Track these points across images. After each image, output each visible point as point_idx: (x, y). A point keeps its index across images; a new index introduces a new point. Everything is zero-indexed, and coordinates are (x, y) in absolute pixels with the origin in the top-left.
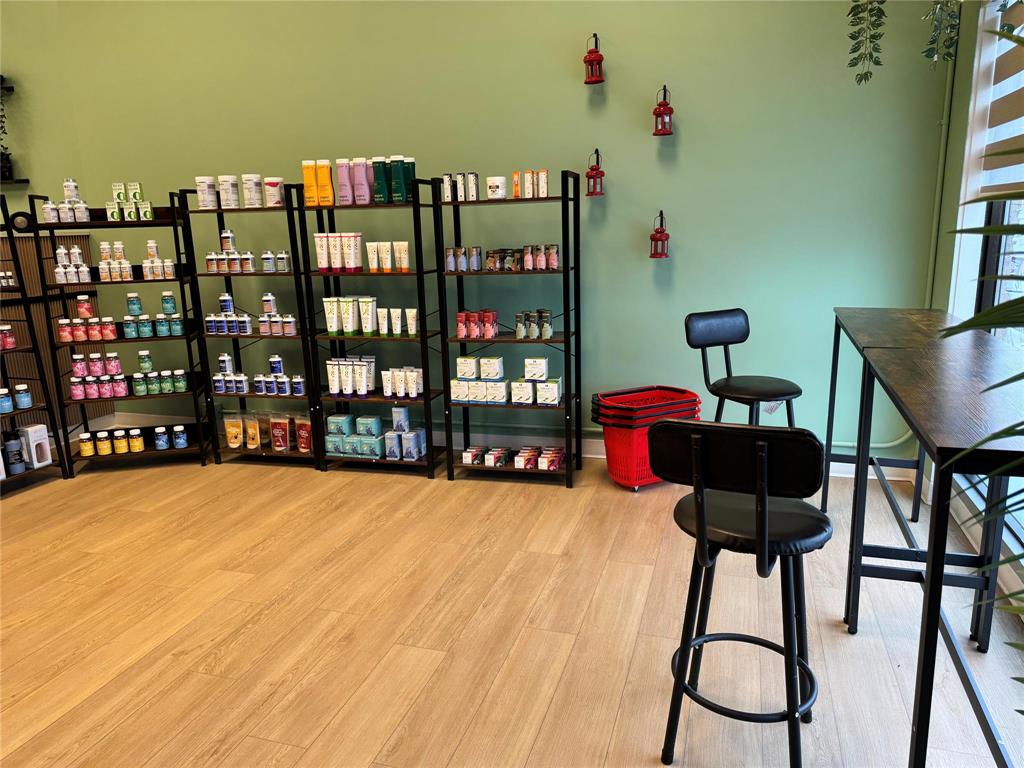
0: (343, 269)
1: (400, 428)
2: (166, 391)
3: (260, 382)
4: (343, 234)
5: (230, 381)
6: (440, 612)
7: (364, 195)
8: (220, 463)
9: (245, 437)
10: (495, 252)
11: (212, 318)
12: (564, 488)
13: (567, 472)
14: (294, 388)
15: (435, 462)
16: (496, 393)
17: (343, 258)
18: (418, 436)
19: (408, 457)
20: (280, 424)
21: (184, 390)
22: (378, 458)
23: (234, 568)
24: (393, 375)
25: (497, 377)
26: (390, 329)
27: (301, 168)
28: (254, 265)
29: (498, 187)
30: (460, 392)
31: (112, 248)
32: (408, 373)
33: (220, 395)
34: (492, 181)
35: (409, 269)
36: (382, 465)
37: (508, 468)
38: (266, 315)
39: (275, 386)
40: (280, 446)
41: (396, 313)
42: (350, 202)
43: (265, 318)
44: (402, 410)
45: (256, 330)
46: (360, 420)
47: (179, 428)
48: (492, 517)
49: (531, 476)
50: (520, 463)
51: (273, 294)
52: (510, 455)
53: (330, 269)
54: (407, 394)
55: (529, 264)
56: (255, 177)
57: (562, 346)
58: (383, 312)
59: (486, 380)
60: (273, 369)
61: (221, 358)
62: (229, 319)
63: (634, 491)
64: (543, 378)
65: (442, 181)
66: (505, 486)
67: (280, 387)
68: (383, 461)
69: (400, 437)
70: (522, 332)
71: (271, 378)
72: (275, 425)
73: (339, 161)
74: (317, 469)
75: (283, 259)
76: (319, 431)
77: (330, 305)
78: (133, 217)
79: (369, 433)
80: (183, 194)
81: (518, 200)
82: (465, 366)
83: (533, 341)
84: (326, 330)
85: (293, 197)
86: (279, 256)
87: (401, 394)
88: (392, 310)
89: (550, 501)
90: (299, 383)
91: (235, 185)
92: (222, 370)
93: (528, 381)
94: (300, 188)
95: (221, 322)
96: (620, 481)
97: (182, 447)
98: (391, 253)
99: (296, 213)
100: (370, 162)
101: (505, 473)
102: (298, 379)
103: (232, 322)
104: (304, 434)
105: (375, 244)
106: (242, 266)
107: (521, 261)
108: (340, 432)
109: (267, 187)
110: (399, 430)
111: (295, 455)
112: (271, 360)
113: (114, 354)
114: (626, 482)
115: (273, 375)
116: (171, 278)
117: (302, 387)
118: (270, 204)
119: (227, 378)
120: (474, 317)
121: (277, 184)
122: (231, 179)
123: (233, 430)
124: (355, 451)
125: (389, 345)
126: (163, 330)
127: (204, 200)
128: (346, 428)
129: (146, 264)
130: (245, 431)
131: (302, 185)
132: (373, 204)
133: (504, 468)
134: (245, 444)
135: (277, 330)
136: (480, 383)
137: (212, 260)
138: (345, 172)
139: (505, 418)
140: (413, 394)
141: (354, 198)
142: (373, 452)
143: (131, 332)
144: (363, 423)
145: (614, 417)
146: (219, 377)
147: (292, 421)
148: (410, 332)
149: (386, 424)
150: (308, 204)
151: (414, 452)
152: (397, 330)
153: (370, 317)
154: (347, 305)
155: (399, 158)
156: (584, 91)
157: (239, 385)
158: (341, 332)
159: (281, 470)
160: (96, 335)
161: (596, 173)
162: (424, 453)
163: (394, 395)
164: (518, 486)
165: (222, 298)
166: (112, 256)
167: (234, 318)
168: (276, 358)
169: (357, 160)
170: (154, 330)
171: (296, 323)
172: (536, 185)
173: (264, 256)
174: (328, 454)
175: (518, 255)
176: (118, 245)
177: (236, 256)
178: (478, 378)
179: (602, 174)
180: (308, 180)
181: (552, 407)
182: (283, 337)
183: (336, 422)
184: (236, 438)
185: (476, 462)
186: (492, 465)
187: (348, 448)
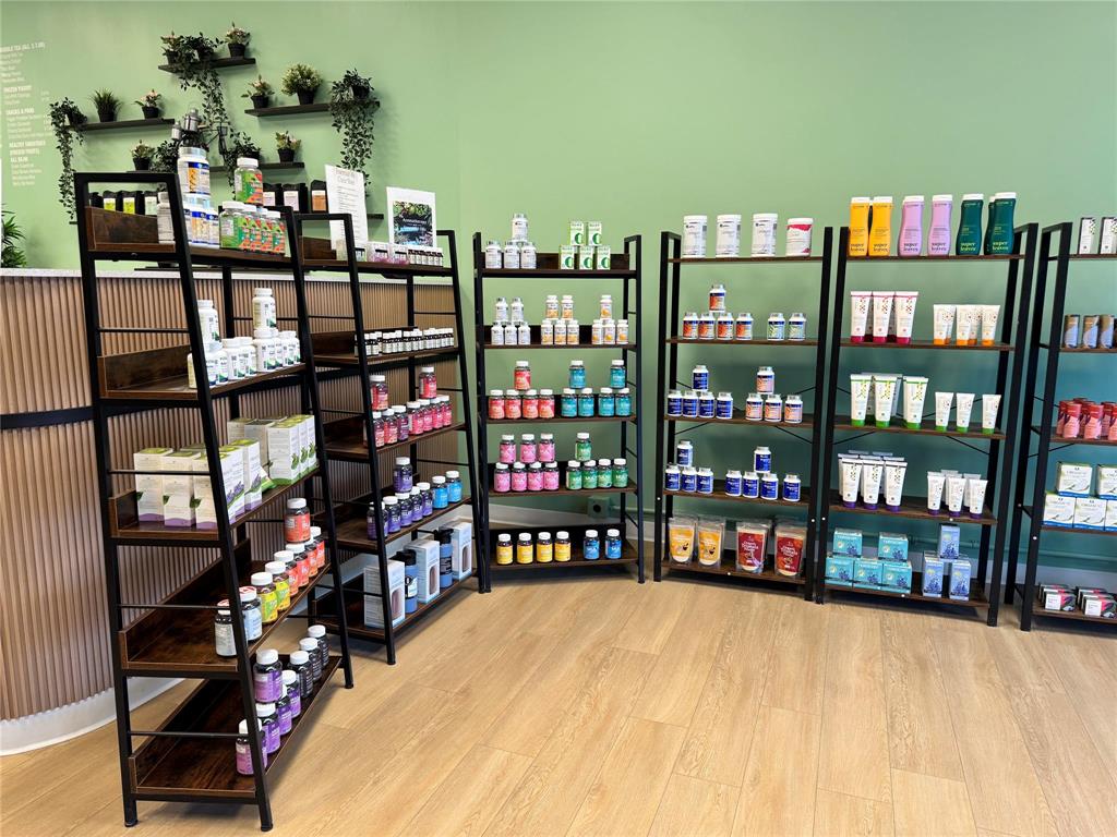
0: (893, 339)
1: (950, 555)
2: (605, 485)
3: (735, 480)
5: (689, 477)
7: (946, 244)
8: (660, 580)
9: (696, 548)
11: (678, 395)
14: (785, 490)
19: (959, 594)
20: (753, 535)
21: (624, 485)
22: (908, 592)
24: (946, 480)
28: (755, 330)
30: (1057, 510)
31: (560, 304)
36: (914, 601)
38: (759, 394)
39: (757, 486)
40: (751, 564)
41: (966, 399)
43: (758, 399)
44: (955, 529)
46: (884, 539)
47: (613, 533)
51: (773, 369)
53: (868, 337)
54: (966, 510)
56: (774, 218)
58: (944, 397)
59: (1107, 498)
60: (760, 466)
61: (681, 447)
62: (703, 398)
67: (764, 489)
68: (916, 596)
69: (948, 566)
71: (752, 476)
72: (746, 537)
75: (798, 323)
77: (859, 385)
78: (590, 267)
79: (898, 558)
80: (665, 238)
86: (793, 319)
87: (956, 508)
88: (958, 395)
90: (793, 485)
91: (739, 228)
92: (680, 461)
94: (845, 233)
95: (691, 401)
97: (616, 557)
102: (792, 479)
103: (706, 402)
104: (789, 551)
106: (737, 331)
108: (852, 553)
109: (792, 231)
110: (948, 557)
111: (768, 576)
112: (756, 452)
113: (550, 437)
115: (756, 472)
116: (625, 344)
117: (798, 490)
119: (686, 473)
121: (809, 226)
123: (681, 539)
124: (872, 580)
126: (607, 408)
128: (859, 549)
129: (597, 325)
130: (696, 542)
131: (848, 228)
132: (956, 255)
134: (696, 558)
135: (774, 415)
136: (1096, 500)
138: (917, 213)
140: (975, 509)
142: (901, 583)
143: (569, 409)
144: (889, 542)
147: (771, 533)
148: (984, 426)
149: (927, 547)
154: (886, 385)
157: (701, 482)
160: (532, 411)
163: (945, 509)
165: (695, 371)
166: (560, 315)
167: (710, 397)
168: (764, 451)
170: (596, 408)
173: (771, 319)
174: (828, 581)
176: (568, 299)
178: (1094, 494)
180: (858, 223)
182: (782, 424)
184: (685, 549)
185: (1066, 608)
186: (1098, 614)
187: (861, 575)
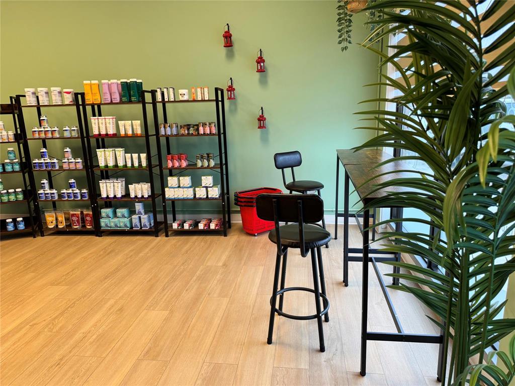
0: (107, 135)
1: (140, 213)
2: (12, 200)
3: (64, 193)
4: (106, 117)
5: (48, 194)
6: (165, 295)
7: (117, 98)
8: (44, 236)
9: (57, 222)
10: (185, 126)
11: (37, 161)
12: (223, 237)
13: (224, 229)
14: (82, 196)
15: (159, 229)
16: (188, 194)
17: (106, 129)
18: (149, 217)
19: (144, 227)
20: (75, 214)
21: (21, 199)
22: (128, 229)
23: (57, 285)
24: (135, 187)
25: (189, 186)
26: (132, 164)
27: (83, 85)
28: (59, 133)
29: (184, 94)
30: (170, 193)
32: (143, 186)
33: (42, 201)
34: (181, 91)
35: (141, 134)
36: (131, 232)
37: (196, 229)
39: (72, 195)
40: (76, 225)
41: (135, 156)
42: (109, 101)
43: (66, 160)
44: (140, 204)
45: (61, 167)
46: (118, 210)
47: (20, 219)
48: (188, 252)
49: (207, 232)
50: (201, 226)
51: (70, 148)
52: (196, 224)
53: (100, 135)
54: (143, 196)
55: (201, 131)
56: (58, 89)
57: (219, 170)
58: (128, 156)
59: (183, 188)
60: (71, 186)
61: (42, 182)
62: (46, 161)
63: (255, 236)
64: (211, 186)
65: (156, 91)
66: (194, 238)
67: (75, 195)
68: (131, 230)
69: (140, 217)
70: (199, 164)
71: (70, 191)
72: (73, 215)
73: (103, 81)
74: (96, 236)
75: (74, 130)
76: (97, 217)
77: (100, 153)
79: (123, 216)
80: (18, 97)
81: (194, 101)
82: (172, 181)
83: (205, 168)
84: (99, 166)
85: (79, 100)
86: (73, 129)
87: (140, 196)
88: (133, 154)
89: (216, 243)
90: (85, 193)
91: (47, 93)
92: (43, 188)
93: (204, 187)
94: (83, 95)
95: (42, 163)
96: (249, 232)
97: (22, 228)
98: (132, 126)
99: (81, 107)
100: (119, 82)
101: (194, 232)
102: (84, 191)
103: (47, 163)
104: (88, 218)
105: (123, 122)
106: (52, 134)
107: (198, 130)
108: (108, 217)
109: (65, 94)
110: (139, 214)
111: (84, 229)
112: (69, 182)
114: (251, 232)
115: (71, 189)
116: (12, 141)
117: (87, 195)
118: (67, 103)
119: (46, 192)
120: (175, 157)
121: (70, 92)
122: (45, 90)
123: (50, 219)
124: (116, 226)
125: (131, 172)
126: (9, 168)
127: (30, 100)
128: (111, 215)
130: (57, 219)
131: (84, 93)
132: (121, 102)
133: (194, 230)
134: (57, 226)
135: (72, 166)
136: (180, 189)
137: (35, 131)
138: (106, 86)
139: (193, 206)
140: (146, 196)
141: (111, 99)
142: (126, 226)
144: (120, 212)
145: (245, 202)
146: (41, 191)
147: (82, 213)
148: (143, 165)
149: (132, 212)
150: (87, 103)
151: (148, 224)
152: (136, 164)
153: (121, 158)
154: (109, 152)
155: (134, 80)
156: (223, 51)
157: (52, 195)
158: (107, 166)
159: (78, 238)
161: (231, 89)
162: (152, 225)
163: (136, 197)
164: (201, 238)
165: (41, 151)
167: (49, 161)
168: (72, 181)
169: (112, 81)
170: (4, 168)
171: (82, 162)
172: (202, 94)
173: (64, 129)
174: (102, 228)
175: (196, 127)
177: (49, 129)
178: (179, 187)
179: (234, 89)
180: (87, 91)
181: (216, 199)
182: (76, 170)
183: (105, 212)
184: (52, 222)
185: (179, 228)
186: (188, 228)
187: (112, 224)
